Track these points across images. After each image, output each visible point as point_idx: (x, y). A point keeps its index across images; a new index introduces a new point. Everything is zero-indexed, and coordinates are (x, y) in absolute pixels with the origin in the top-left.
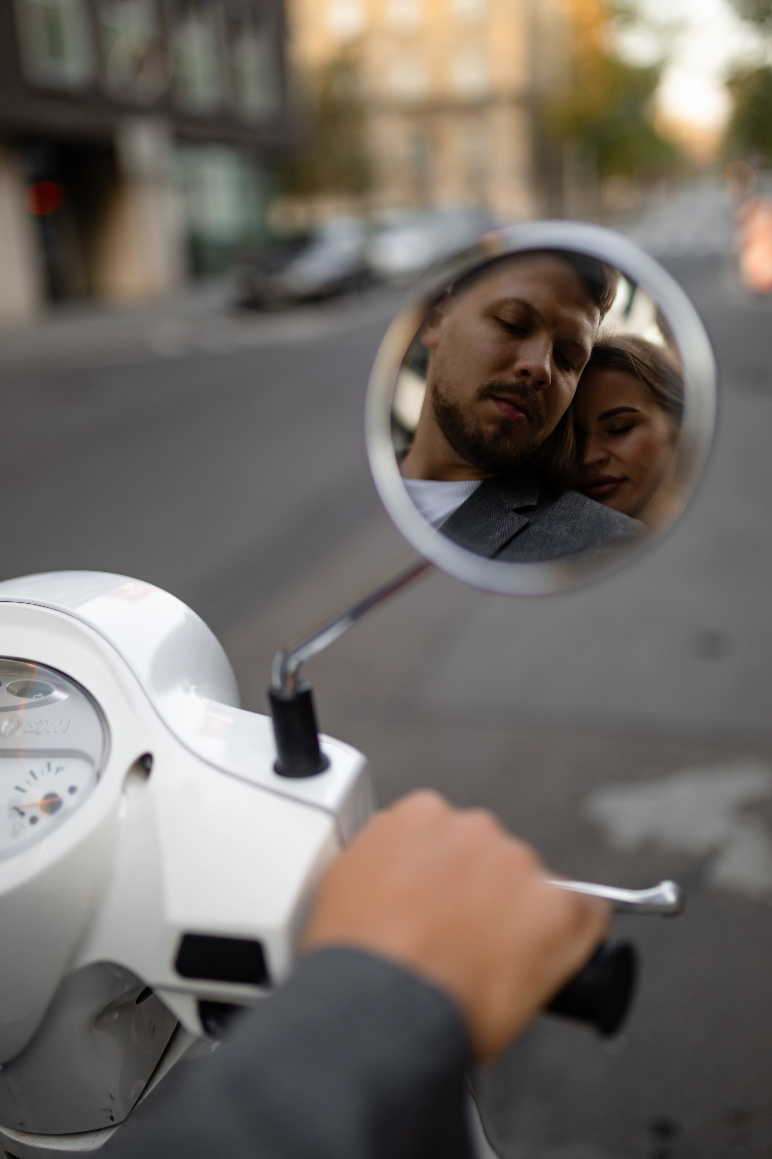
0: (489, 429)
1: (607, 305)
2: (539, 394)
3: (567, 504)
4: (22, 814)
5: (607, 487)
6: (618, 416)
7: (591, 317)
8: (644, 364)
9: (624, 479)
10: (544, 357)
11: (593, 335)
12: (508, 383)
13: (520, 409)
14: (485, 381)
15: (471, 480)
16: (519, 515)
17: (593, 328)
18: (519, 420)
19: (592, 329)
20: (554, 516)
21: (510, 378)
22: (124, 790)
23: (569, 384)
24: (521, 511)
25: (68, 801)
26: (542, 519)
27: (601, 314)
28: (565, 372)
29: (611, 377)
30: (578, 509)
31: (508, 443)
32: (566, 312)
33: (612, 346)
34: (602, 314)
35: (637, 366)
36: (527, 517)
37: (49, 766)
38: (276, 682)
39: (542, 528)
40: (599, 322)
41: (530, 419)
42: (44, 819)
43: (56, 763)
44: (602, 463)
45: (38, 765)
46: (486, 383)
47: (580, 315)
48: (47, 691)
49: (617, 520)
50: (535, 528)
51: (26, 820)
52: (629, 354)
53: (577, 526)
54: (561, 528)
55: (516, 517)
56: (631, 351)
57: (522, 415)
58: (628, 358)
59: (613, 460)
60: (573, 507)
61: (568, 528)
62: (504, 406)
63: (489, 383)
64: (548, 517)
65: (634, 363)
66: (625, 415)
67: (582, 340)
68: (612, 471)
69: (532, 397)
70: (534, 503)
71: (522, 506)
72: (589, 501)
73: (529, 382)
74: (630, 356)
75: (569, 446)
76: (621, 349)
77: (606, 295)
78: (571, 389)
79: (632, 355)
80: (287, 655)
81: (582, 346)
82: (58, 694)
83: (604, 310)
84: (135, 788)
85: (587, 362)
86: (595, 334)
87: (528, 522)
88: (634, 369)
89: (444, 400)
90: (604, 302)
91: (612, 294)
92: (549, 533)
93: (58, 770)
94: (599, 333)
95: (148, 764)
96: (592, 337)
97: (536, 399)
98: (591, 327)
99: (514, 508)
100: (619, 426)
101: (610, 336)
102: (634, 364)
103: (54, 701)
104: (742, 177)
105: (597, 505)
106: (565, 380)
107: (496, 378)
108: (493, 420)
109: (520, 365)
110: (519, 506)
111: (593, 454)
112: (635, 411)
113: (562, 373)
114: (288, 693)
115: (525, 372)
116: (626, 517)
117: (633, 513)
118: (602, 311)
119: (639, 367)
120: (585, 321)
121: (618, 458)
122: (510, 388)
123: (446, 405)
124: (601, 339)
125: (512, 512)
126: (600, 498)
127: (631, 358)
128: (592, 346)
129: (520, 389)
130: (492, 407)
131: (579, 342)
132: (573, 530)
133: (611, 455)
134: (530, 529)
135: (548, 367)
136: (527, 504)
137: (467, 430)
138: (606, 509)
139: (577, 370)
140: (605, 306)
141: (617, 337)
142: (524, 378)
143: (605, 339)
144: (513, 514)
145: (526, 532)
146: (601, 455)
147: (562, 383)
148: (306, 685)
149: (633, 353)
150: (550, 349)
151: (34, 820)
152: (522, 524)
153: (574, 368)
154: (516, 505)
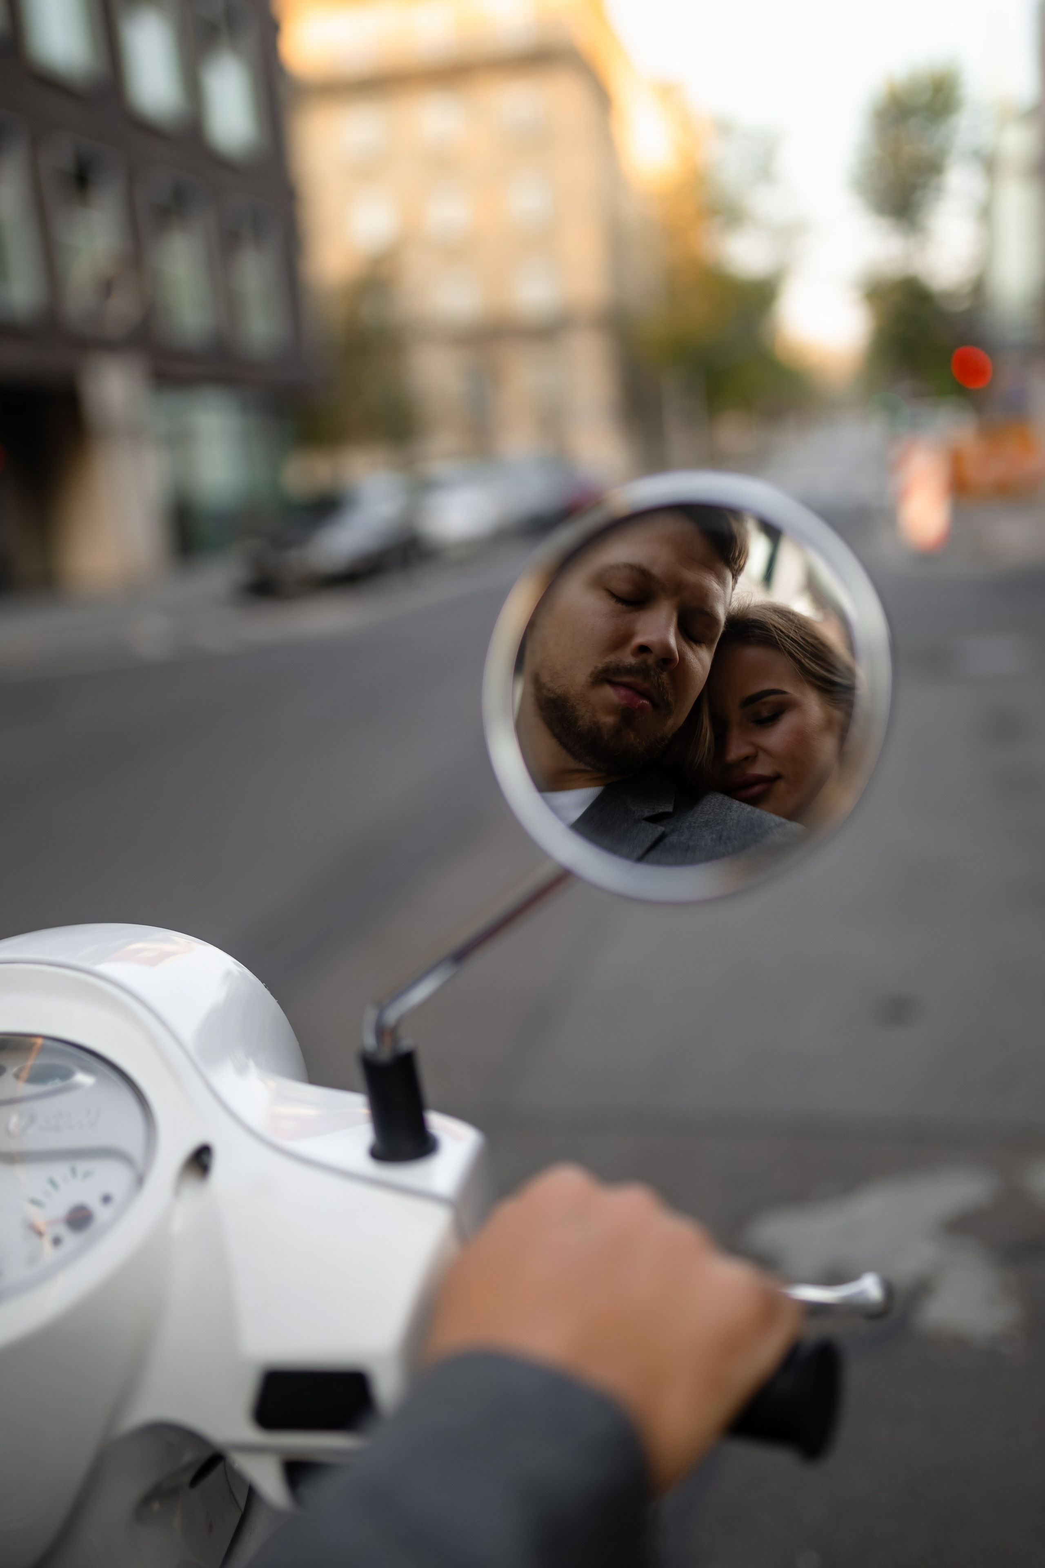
0: (608, 720)
1: (739, 566)
2: (665, 676)
3: (710, 808)
4: (40, 1234)
5: (757, 789)
6: (764, 700)
7: (722, 580)
8: (788, 637)
9: (776, 778)
10: (667, 629)
11: (725, 601)
12: (626, 664)
13: (643, 694)
14: (600, 663)
15: (589, 786)
16: (651, 825)
17: (725, 593)
18: (642, 708)
19: (723, 594)
20: (695, 823)
21: (628, 658)
22: (177, 1191)
23: (700, 660)
24: (655, 819)
25: (102, 1213)
26: (681, 827)
27: (733, 577)
28: (694, 646)
29: (753, 654)
30: (724, 813)
31: (632, 736)
32: (691, 576)
33: (751, 617)
34: (735, 577)
35: (781, 639)
36: (662, 826)
37: (73, 1171)
38: (370, 1041)
39: (682, 838)
40: (732, 588)
41: (655, 705)
42: (71, 1240)
43: (82, 1166)
44: (750, 759)
45: (59, 1170)
46: (600, 666)
47: (707, 578)
48: (66, 1075)
49: (772, 824)
50: (673, 839)
51: (47, 1242)
52: (771, 626)
53: (725, 833)
54: (705, 836)
55: (649, 826)
56: (773, 623)
57: (646, 702)
58: (768, 630)
59: (762, 756)
60: (718, 811)
61: (714, 836)
62: (623, 692)
63: (604, 665)
64: (688, 824)
65: (778, 635)
66: (772, 698)
67: (712, 607)
68: (762, 768)
69: (656, 678)
70: (670, 809)
71: (654, 813)
72: (736, 804)
73: (651, 660)
74: (772, 629)
75: (706, 737)
76: (761, 620)
77: (737, 554)
78: (703, 667)
79: (774, 626)
80: (382, 1007)
81: (712, 614)
82: (83, 1079)
83: (737, 572)
84: (192, 1190)
85: (720, 634)
86: (728, 601)
87: (664, 832)
88: (778, 644)
89: (549, 690)
90: (735, 563)
91: (743, 553)
92: (691, 843)
93: (87, 1175)
94: (733, 600)
95: (204, 1157)
96: (725, 606)
97: (660, 680)
98: (722, 592)
99: (645, 816)
100: (765, 714)
101: (747, 605)
102: (777, 637)
103: (76, 1087)
104: (892, 409)
105: (748, 808)
106: (696, 656)
107: (611, 659)
108: (611, 709)
109: (639, 640)
110: (651, 813)
111: (737, 750)
112: (784, 693)
113: (691, 648)
114: (385, 1055)
115: (643, 649)
116: (783, 820)
117: (793, 815)
118: (734, 573)
119: (783, 640)
120: (714, 585)
121: (767, 752)
122: (629, 670)
123: (552, 695)
124: (736, 608)
125: (643, 822)
126: (754, 801)
127: (773, 630)
128: (725, 614)
129: (642, 671)
130: (610, 694)
131: (709, 610)
132: (720, 837)
133: (759, 748)
134: (667, 840)
135: (672, 641)
136: (661, 811)
137: (580, 723)
138: (758, 811)
139: (709, 647)
140: (736, 567)
141: (756, 606)
142: (644, 656)
143: (741, 609)
144: (644, 824)
145: (661, 844)
146: (746, 750)
147: (692, 660)
148: (406, 1043)
149: (776, 625)
150: (674, 620)
151: (57, 1241)
152: (657, 835)
153: (704, 643)
154: (647, 813)
